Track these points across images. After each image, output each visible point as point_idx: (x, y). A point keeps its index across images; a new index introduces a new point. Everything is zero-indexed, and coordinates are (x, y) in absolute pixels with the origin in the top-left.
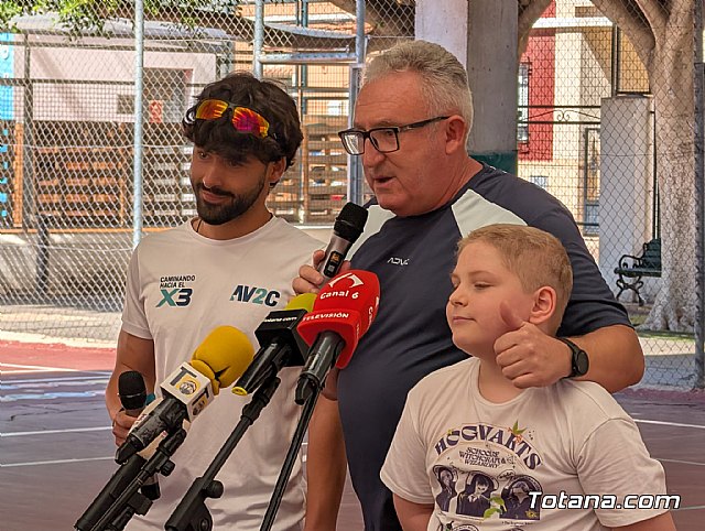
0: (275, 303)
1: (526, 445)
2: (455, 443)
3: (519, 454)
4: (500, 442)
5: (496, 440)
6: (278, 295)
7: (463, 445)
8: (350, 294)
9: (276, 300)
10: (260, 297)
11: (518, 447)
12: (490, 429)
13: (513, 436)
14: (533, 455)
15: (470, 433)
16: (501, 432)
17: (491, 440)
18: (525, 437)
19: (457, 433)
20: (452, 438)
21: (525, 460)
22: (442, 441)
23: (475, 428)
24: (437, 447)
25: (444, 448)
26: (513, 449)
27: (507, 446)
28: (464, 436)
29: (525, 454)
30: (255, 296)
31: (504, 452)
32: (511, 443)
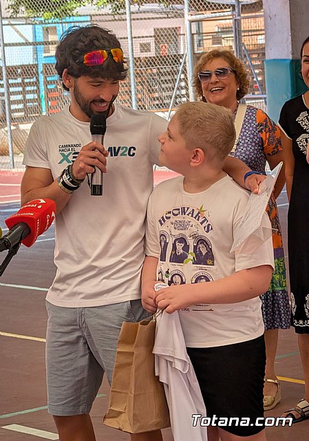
0: (134, 154)
1: (206, 219)
2: (169, 218)
3: (202, 223)
4: (192, 216)
5: (190, 215)
6: (135, 149)
7: (173, 219)
9: (134, 152)
10: (125, 152)
11: (201, 220)
12: (188, 208)
13: (199, 213)
14: (209, 225)
15: (176, 212)
16: (193, 210)
17: (188, 215)
18: (206, 214)
19: (170, 213)
20: (168, 215)
21: (205, 228)
22: (163, 218)
23: (179, 210)
24: (160, 221)
25: (164, 221)
26: (198, 220)
27: (195, 218)
28: (173, 213)
29: (205, 224)
30: (121, 152)
31: (194, 221)
32: (197, 217)
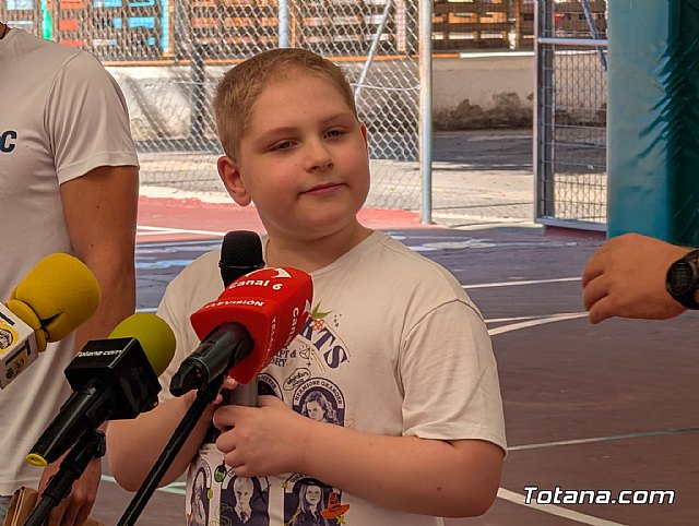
1: (329, 334)
8: (270, 285)
11: (317, 336)
13: (310, 320)
14: (338, 348)
18: (328, 322)
26: (309, 337)
32: (307, 330)
